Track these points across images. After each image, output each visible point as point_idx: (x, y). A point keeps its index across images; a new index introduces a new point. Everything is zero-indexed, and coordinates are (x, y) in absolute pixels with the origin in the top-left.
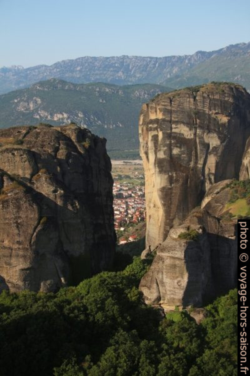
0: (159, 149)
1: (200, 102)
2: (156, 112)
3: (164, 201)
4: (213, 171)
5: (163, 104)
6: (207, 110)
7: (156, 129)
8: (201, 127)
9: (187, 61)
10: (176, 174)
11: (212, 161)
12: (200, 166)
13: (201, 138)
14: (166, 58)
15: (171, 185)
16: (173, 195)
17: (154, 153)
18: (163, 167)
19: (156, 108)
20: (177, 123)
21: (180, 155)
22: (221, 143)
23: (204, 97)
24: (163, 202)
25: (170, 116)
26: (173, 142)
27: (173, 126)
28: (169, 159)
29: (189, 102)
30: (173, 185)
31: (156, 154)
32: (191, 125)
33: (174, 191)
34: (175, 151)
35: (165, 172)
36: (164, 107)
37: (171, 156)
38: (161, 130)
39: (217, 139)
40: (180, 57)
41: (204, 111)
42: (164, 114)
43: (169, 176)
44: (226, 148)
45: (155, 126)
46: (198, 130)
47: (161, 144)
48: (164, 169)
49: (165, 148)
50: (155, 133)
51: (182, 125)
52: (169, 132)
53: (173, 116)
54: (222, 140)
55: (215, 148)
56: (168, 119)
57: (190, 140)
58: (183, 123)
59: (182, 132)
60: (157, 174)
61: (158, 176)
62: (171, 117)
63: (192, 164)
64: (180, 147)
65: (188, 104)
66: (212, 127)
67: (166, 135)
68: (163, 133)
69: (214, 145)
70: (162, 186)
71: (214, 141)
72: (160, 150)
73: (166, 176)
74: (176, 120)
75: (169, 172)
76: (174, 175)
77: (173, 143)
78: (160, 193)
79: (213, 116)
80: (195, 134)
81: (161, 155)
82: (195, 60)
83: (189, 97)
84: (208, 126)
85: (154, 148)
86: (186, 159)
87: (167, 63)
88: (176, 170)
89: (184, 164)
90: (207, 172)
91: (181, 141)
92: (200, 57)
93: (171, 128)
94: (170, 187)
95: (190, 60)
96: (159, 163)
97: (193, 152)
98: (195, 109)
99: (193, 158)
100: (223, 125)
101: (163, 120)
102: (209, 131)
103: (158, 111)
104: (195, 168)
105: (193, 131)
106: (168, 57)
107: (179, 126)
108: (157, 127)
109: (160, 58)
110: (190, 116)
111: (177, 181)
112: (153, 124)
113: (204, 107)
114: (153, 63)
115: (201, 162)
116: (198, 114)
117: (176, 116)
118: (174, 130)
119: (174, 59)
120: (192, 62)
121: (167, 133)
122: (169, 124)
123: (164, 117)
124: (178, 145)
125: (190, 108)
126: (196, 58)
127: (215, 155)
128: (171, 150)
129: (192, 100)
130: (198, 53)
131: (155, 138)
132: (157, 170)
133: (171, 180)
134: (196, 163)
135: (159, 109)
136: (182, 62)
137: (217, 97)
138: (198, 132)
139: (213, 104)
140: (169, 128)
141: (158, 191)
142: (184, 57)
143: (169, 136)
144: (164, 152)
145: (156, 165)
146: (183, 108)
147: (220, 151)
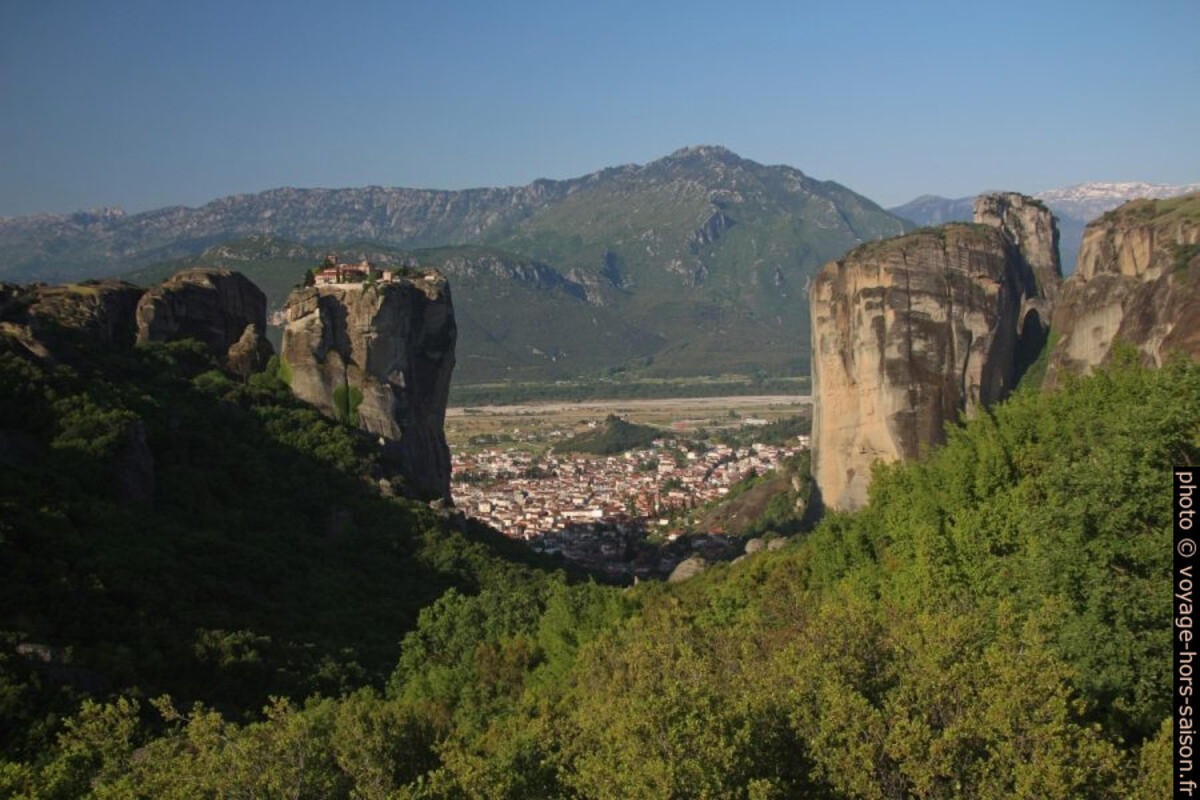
0: (887, 342)
1: (954, 257)
2: (878, 274)
3: (903, 438)
4: (978, 382)
5: (892, 259)
6: (967, 271)
7: (881, 305)
8: (960, 302)
9: (514, 200)
10: (921, 387)
11: (977, 361)
12: (958, 372)
13: (960, 321)
14: (467, 192)
15: (913, 408)
16: (918, 426)
17: (876, 350)
18: (898, 375)
19: (878, 268)
20: (918, 293)
21: (925, 353)
22: (990, 329)
23: (960, 248)
24: (900, 440)
25: (905, 281)
26: (913, 328)
27: (913, 299)
28: (907, 360)
29: (937, 256)
30: (916, 408)
31: (882, 350)
32: (943, 299)
33: (920, 419)
34: (918, 346)
35: (903, 383)
36: (893, 265)
37: (910, 353)
38: (892, 307)
39: (984, 324)
40: (498, 189)
41: (962, 272)
42: (894, 279)
43: (910, 391)
44: (997, 338)
45: (879, 299)
46: (954, 308)
47: (891, 334)
48: (900, 378)
49: (901, 340)
50: (878, 313)
51: (928, 298)
52: (906, 310)
53: (911, 281)
54: (991, 323)
55: (981, 340)
56: (902, 287)
57: (940, 325)
58: (931, 295)
59: (928, 310)
60: (883, 389)
61: (888, 393)
62: (908, 283)
63: (945, 369)
64: (926, 339)
65: (935, 261)
66: (976, 302)
67: (901, 317)
68: (896, 314)
69: (979, 335)
70: (897, 410)
71: (979, 327)
72: (890, 344)
73: (904, 392)
74: (917, 288)
75: (908, 383)
76: (918, 389)
77: (915, 331)
78: (894, 423)
79: (976, 281)
80: (949, 314)
81: (893, 353)
82: (533, 198)
83: (936, 248)
84: (970, 299)
85: (877, 341)
86: (935, 359)
87: (471, 205)
88: (920, 381)
89: (932, 368)
90: (968, 384)
91: (927, 327)
92: (542, 192)
93: (910, 304)
94: (911, 411)
95: (520, 197)
96: (889, 368)
97: (948, 347)
98: (947, 269)
99: (947, 358)
100: (991, 297)
101: (895, 289)
102: (973, 309)
103: (882, 271)
104: (951, 376)
105: (946, 308)
106: (473, 191)
107: (922, 300)
108: (883, 301)
109: (455, 193)
110: (938, 281)
111: (924, 399)
112: (874, 297)
113: (960, 266)
114: (439, 202)
115: (959, 365)
116: (953, 278)
117: (916, 282)
118: (913, 308)
119: (485, 194)
120: (528, 201)
121: (903, 314)
122: (906, 297)
123: (895, 284)
124: (923, 334)
125: (938, 267)
126: (534, 193)
127: (982, 352)
128: (910, 343)
129: (941, 252)
130: (538, 182)
131: (879, 323)
132: (887, 380)
133: (913, 398)
134: (952, 367)
135: (885, 269)
136: (502, 202)
137: (980, 247)
138: (954, 311)
139: (976, 260)
140: (906, 305)
141: (887, 419)
142: (508, 190)
143: (907, 318)
144: (899, 348)
145: (885, 372)
146: (927, 268)
147: (988, 344)
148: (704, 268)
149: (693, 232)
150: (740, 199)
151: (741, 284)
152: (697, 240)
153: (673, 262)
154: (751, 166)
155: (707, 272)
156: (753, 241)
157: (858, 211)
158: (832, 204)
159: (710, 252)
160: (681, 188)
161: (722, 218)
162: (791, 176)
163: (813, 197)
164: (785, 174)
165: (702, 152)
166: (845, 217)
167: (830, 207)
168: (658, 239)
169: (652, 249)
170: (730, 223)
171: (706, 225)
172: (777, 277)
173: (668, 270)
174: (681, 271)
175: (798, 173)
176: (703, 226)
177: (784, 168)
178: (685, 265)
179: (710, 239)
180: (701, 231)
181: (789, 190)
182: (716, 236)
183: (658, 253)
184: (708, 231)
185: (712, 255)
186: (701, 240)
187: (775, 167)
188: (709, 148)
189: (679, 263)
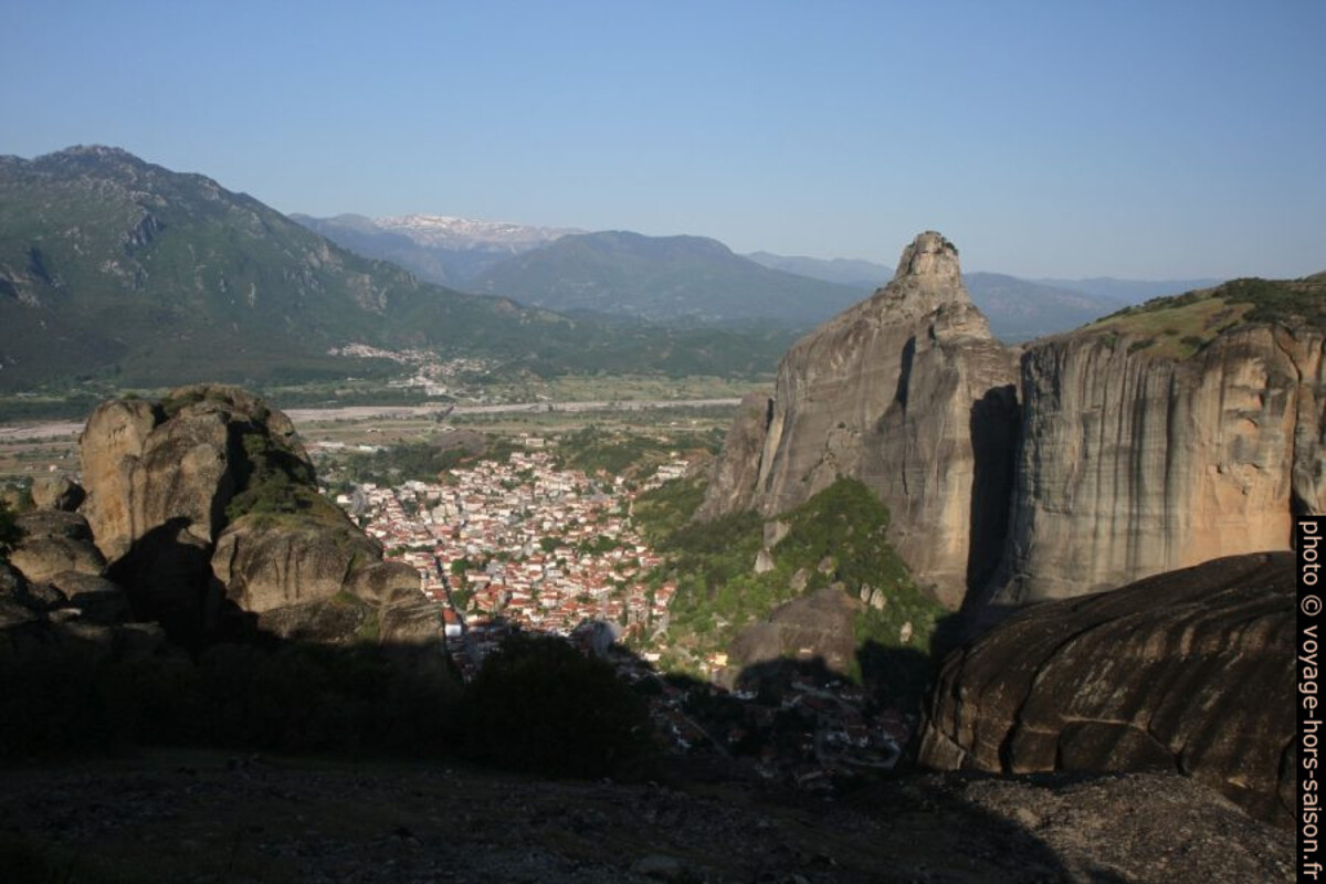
148: (143, 271)
149: (126, 233)
150: (163, 203)
151: (186, 289)
152: (130, 242)
153: (109, 262)
154: (160, 171)
155: (147, 275)
156: (190, 247)
157: (277, 223)
158: (254, 215)
159: (146, 255)
160: (96, 186)
161: (154, 220)
162: (207, 185)
163: (233, 207)
164: (200, 182)
165: (99, 151)
166: (269, 229)
167: (252, 218)
168: (87, 238)
169: (80, 247)
170: (162, 227)
171: (138, 227)
172: (222, 283)
173: (103, 271)
174: (120, 272)
175: (213, 183)
176: (135, 228)
177: (198, 177)
178: (121, 266)
179: (144, 240)
180: (134, 232)
181: (207, 198)
182: (149, 238)
183: (88, 252)
184: (141, 233)
185: (149, 257)
186: (135, 241)
187: (189, 175)
188: (105, 148)
189: (115, 264)
